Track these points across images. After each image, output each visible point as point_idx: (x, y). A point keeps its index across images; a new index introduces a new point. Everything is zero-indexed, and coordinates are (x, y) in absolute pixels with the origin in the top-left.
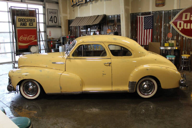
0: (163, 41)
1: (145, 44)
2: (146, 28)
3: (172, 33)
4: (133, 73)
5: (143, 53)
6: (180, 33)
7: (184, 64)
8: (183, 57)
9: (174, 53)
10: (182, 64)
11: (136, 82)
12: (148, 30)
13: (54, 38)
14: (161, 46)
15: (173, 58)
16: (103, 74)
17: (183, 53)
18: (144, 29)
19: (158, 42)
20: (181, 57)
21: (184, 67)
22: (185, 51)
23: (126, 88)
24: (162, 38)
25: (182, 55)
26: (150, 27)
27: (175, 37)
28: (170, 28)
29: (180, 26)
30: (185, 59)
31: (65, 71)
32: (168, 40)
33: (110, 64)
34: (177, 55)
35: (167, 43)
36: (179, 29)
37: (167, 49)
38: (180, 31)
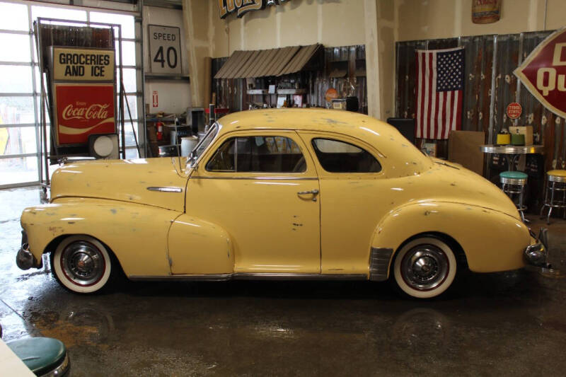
0: (494, 127)
1: (439, 137)
2: (444, 87)
3: (521, 103)
4: (382, 222)
5: (415, 163)
6: (547, 105)
7: (554, 199)
8: (551, 179)
9: (526, 166)
10: (549, 197)
11: (392, 250)
12: (449, 93)
13: (166, 112)
14: (486, 143)
15: (521, 182)
16: (295, 224)
17: (554, 166)
18: (438, 92)
19: (477, 130)
20: (547, 177)
21: (554, 208)
22: (561, 159)
23: (362, 267)
24: (491, 117)
25: (549, 173)
26: (455, 83)
27: (530, 116)
28: (516, 90)
29: (546, 83)
30: (558, 185)
31: (185, 212)
32: (509, 124)
33: (315, 194)
34: (536, 171)
35: (503, 133)
36: (541, 92)
37: (503, 152)
38: (545, 97)
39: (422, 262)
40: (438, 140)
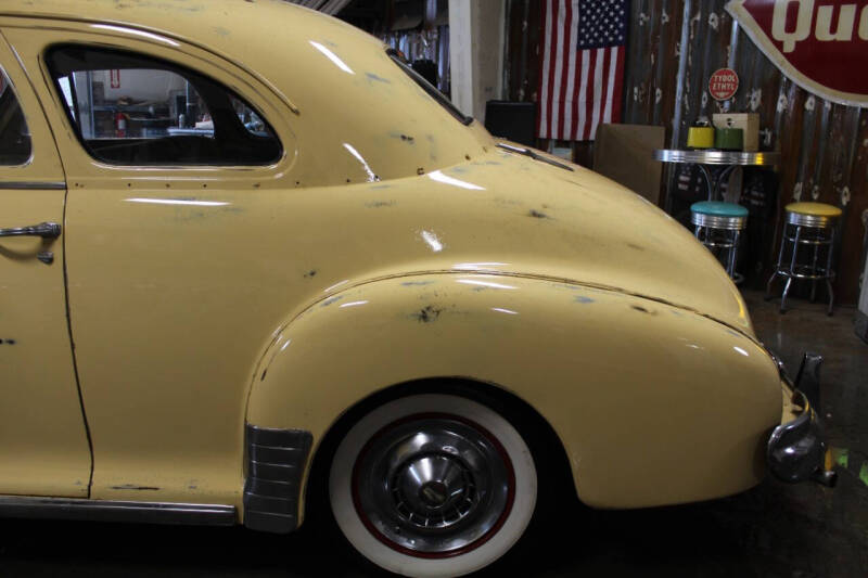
0: (683, 117)
1: (580, 136)
2: (591, 41)
3: (737, 67)
5: (405, 137)
6: (789, 72)
7: (797, 261)
8: (793, 220)
9: (742, 194)
10: (787, 260)
11: (305, 436)
12: (601, 52)
14: (668, 146)
15: (735, 224)
17: (797, 196)
18: (580, 50)
19: (650, 123)
20: (785, 215)
21: (795, 280)
22: (812, 181)
24: (678, 97)
25: (789, 208)
26: (611, 33)
27: (754, 95)
28: (729, 43)
29: (791, 27)
30: (807, 232)
32: (712, 108)
33: (50, 235)
34: (762, 204)
35: (701, 125)
36: (779, 45)
37: (699, 161)
38: (787, 56)
39: (424, 470)
40: (579, 142)
